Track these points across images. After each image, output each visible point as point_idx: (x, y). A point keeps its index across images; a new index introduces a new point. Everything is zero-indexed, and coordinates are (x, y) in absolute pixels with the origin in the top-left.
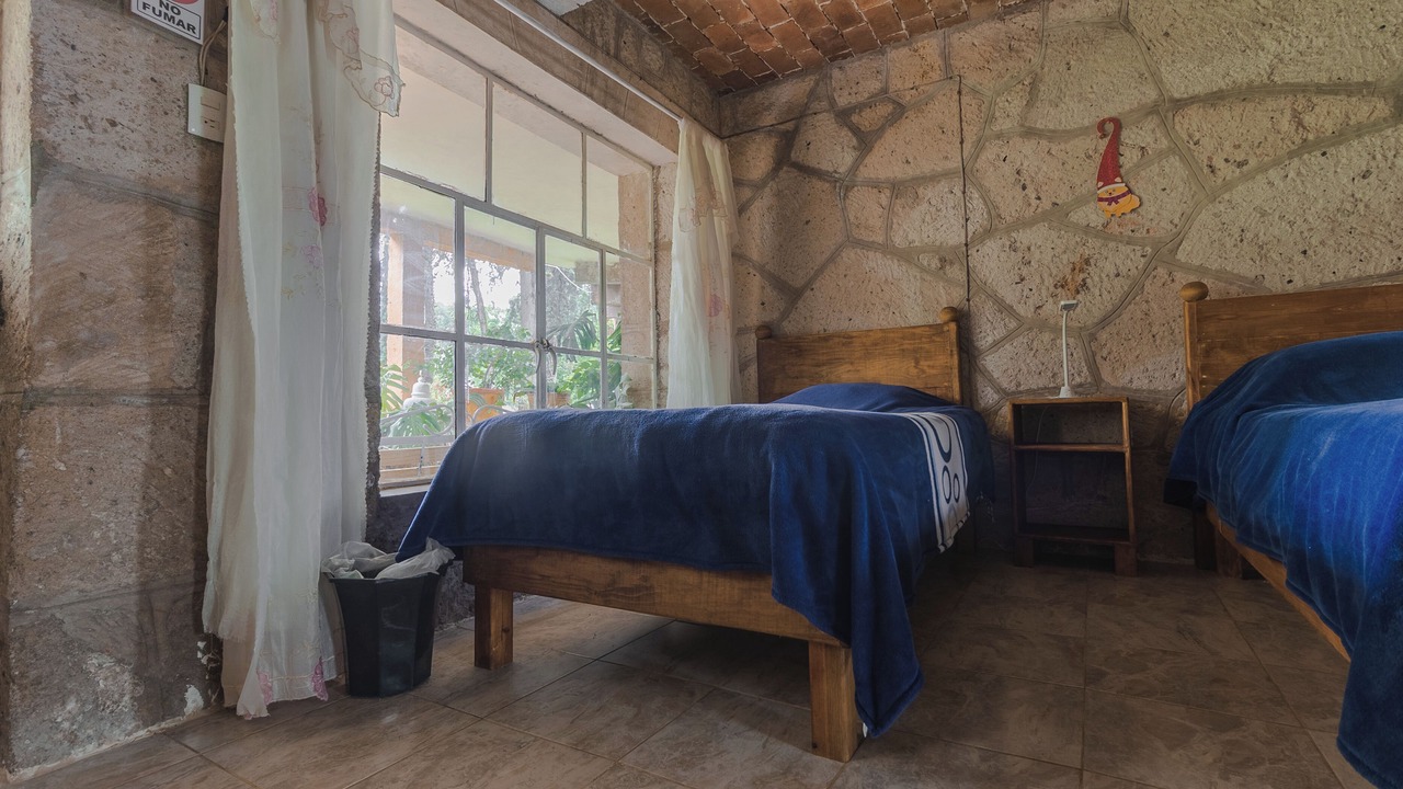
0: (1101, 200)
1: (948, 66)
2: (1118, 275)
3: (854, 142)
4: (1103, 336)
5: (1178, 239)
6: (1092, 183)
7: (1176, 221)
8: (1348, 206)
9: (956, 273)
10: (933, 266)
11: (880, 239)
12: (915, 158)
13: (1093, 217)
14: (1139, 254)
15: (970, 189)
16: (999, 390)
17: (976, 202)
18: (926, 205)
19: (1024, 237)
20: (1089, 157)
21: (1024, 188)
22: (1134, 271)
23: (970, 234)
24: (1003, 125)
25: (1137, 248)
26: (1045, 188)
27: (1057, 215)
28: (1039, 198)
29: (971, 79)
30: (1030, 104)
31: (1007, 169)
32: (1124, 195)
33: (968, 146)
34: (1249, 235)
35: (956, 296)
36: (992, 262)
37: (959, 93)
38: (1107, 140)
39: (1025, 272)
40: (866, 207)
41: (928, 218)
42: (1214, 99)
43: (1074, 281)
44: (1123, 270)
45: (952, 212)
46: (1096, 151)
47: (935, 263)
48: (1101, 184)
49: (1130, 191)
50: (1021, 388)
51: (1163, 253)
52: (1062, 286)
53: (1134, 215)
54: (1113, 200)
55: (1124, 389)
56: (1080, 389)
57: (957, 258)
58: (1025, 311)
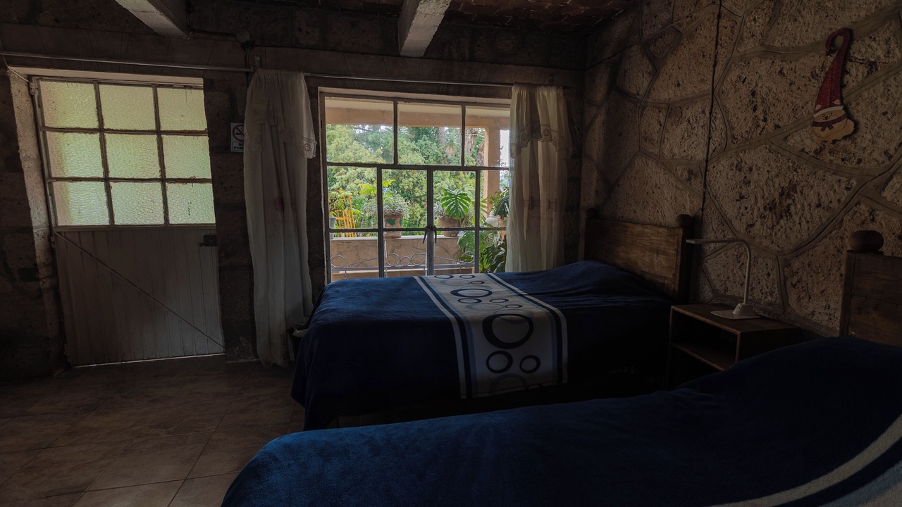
0: (815, 124)
2: (819, 206)
3: (650, 69)
4: (796, 264)
5: (889, 174)
6: (811, 106)
7: (892, 152)
9: (697, 184)
10: (684, 177)
11: (656, 151)
12: (683, 82)
13: (808, 142)
14: (843, 185)
15: (717, 110)
16: (714, 290)
17: (718, 123)
18: (686, 123)
19: (749, 158)
20: (814, 76)
21: (755, 109)
22: (835, 205)
23: (711, 151)
24: (750, 45)
25: (843, 179)
26: (772, 109)
27: (778, 138)
28: (765, 120)
29: (729, 2)
30: (772, 21)
31: (744, 90)
32: (839, 120)
33: (719, 68)
35: (690, 205)
36: (722, 178)
37: (719, 16)
39: (744, 192)
40: (651, 121)
41: (686, 134)
43: (778, 209)
44: (825, 201)
45: (701, 131)
46: (823, 68)
47: (686, 174)
48: (819, 107)
49: (848, 115)
50: (729, 293)
52: (771, 210)
53: (848, 143)
54: (827, 125)
56: (770, 308)
57: (699, 173)
58: (740, 226)
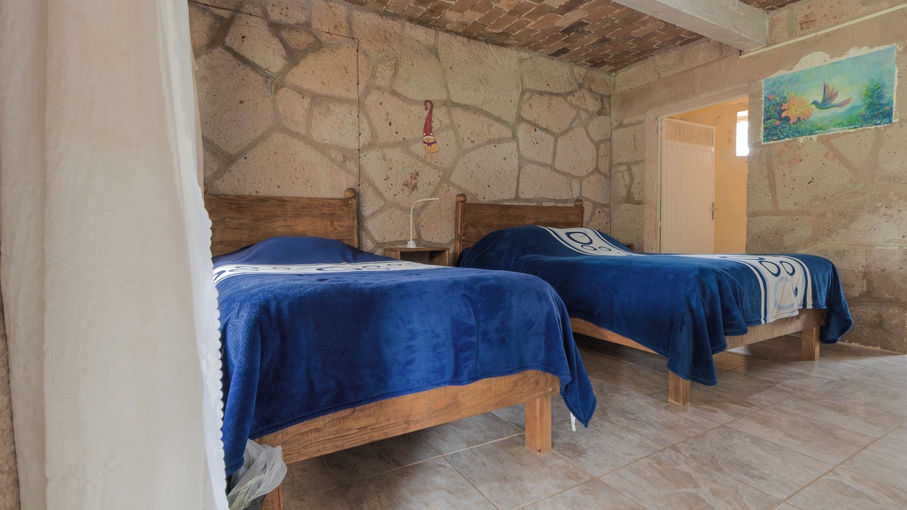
0: (424, 142)
1: (351, 30)
2: (429, 184)
4: (423, 214)
5: (451, 170)
6: (421, 133)
7: (451, 161)
8: (500, 170)
9: (352, 166)
10: (339, 159)
11: (303, 132)
12: (328, 82)
13: (421, 150)
14: (438, 175)
15: (362, 115)
16: (374, 242)
17: (365, 125)
18: (334, 117)
19: (389, 153)
20: (420, 118)
21: (390, 125)
22: (435, 183)
23: (361, 145)
24: (382, 83)
25: (437, 171)
26: (400, 128)
27: (404, 144)
28: (397, 133)
29: (365, 46)
31: (382, 110)
32: (433, 143)
33: (361, 87)
34: (474, 175)
35: (351, 182)
36: (372, 163)
37: (357, 50)
38: (428, 111)
39: (389, 174)
41: (336, 126)
42: (466, 107)
43: (411, 185)
44: (432, 181)
45: (351, 127)
46: (423, 116)
47: (340, 158)
48: (424, 134)
49: (436, 142)
50: (385, 241)
51: (446, 177)
52: (406, 185)
53: (437, 154)
54: (429, 144)
55: (430, 242)
57: (352, 156)
58: (389, 196)
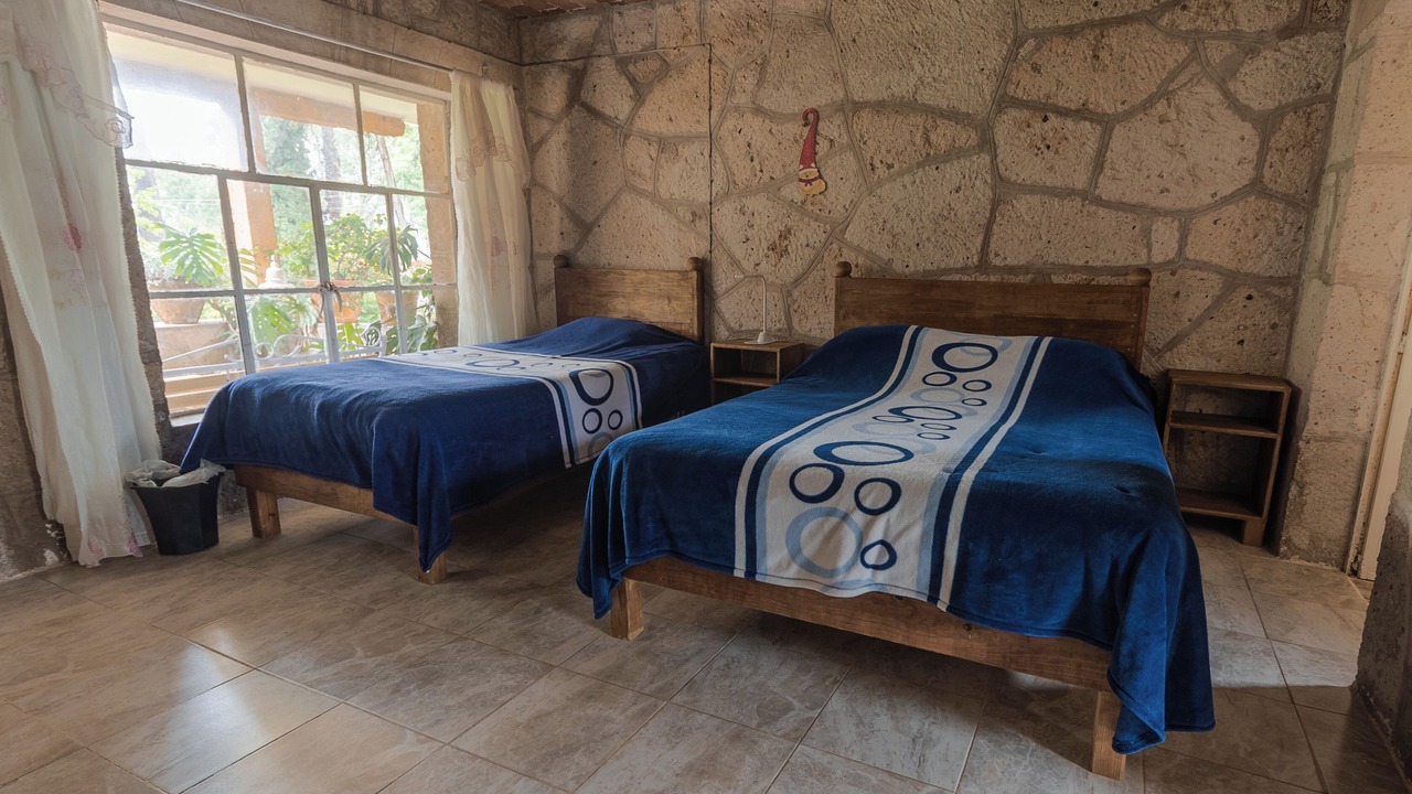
0: (801, 180)
1: (702, 33)
2: (808, 246)
3: (631, 92)
4: (796, 293)
5: (847, 222)
6: (796, 165)
7: (847, 207)
8: (945, 213)
9: (702, 226)
10: (687, 219)
11: (650, 188)
12: (676, 118)
13: (796, 193)
14: (822, 230)
15: (715, 154)
16: (729, 329)
17: (719, 167)
18: (684, 162)
19: (750, 203)
20: (797, 141)
21: (752, 160)
22: (818, 243)
23: (714, 195)
24: (741, 99)
25: (822, 225)
26: (766, 162)
27: (772, 187)
28: (761, 171)
29: (719, 51)
30: (760, 83)
31: (741, 141)
32: (816, 179)
33: (714, 113)
34: (888, 226)
35: (699, 248)
36: (728, 220)
37: (710, 61)
38: (809, 127)
39: (749, 234)
40: (639, 155)
41: (684, 175)
42: (879, 107)
43: (779, 249)
44: (811, 242)
45: (701, 172)
46: (801, 136)
47: (689, 217)
48: (802, 167)
49: (820, 177)
50: (743, 329)
51: (837, 232)
52: (773, 249)
53: (821, 197)
54: (808, 182)
55: (805, 336)
56: (779, 333)
57: (704, 214)
58: (748, 266)
